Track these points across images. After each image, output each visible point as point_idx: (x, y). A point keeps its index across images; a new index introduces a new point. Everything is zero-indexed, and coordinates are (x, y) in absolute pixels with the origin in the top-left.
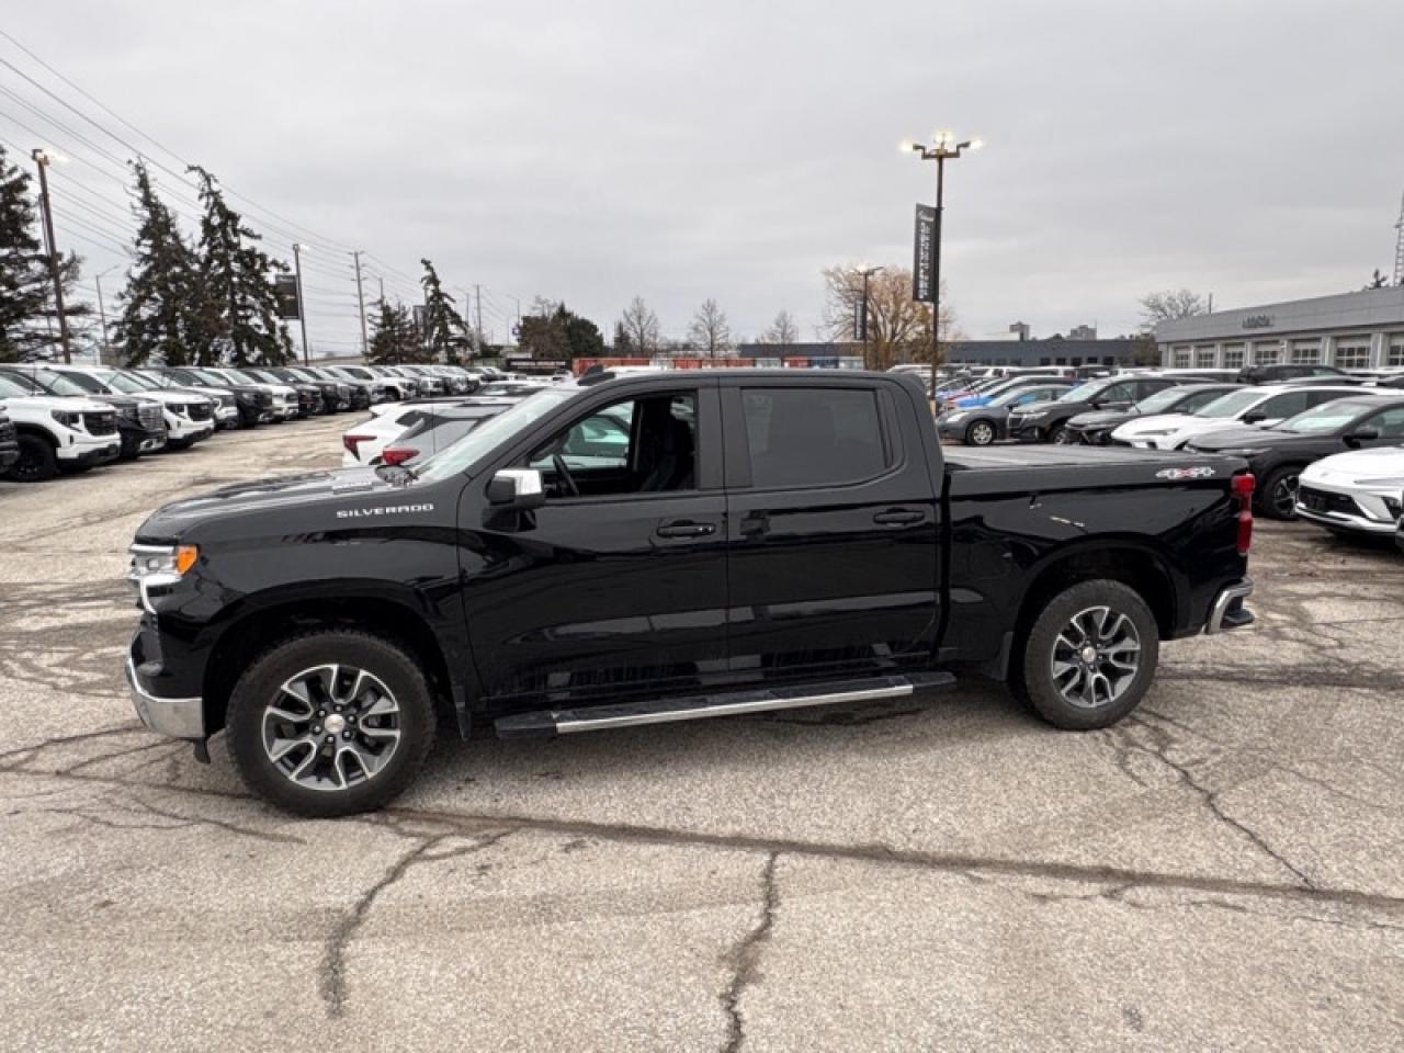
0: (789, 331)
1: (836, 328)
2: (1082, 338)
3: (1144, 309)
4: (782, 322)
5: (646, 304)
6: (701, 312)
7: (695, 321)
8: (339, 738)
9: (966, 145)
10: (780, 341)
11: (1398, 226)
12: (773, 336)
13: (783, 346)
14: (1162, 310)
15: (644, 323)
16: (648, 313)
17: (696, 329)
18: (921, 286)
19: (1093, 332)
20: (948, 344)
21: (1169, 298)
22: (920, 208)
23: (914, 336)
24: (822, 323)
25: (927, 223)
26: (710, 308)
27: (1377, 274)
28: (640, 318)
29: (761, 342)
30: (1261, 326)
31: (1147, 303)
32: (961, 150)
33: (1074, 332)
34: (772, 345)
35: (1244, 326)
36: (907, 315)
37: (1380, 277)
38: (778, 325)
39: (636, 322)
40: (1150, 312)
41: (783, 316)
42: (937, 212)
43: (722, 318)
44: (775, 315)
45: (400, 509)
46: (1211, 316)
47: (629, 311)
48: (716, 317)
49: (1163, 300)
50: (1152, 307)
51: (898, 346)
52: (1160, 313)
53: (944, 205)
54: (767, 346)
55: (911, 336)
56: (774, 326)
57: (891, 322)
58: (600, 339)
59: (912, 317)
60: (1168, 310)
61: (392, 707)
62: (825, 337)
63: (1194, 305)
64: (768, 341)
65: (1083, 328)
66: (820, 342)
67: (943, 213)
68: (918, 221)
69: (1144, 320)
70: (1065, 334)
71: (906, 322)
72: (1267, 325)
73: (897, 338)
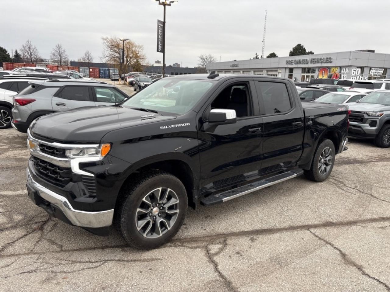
0: (90, 58)
1: (107, 58)
2: (177, 66)
3: (199, 59)
4: (88, 54)
5: (32, 43)
6: (56, 49)
7: (53, 52)
8: (157, 216)
9: (172, 2)
10: (87, 61)
11: (263, 42)
12: (84, 60)
13: (88, 63)
14: (204, 60)
15: (31, 51)
16: (33, 47)
17: (54, 54)
18: (159, 47)
19: (179, 65)
20: (145, 66)
21: (206, 56)
22: (159, 21)
23: (134, 63)
24: (102, 56)
25: (161, 26)
26: (59, 47)
27: (256, 54)
28: (30, 48)
29: (80, 61)
30: (235, 66)
31: (200, 58)
32: (171, 3)
33: (174, 65)
34: (84, 63)
35: (231, 66)
36: (131, 56)
37: (257, 55)
38: (86, 55)
39: (28, 50)
40: (201, 60)
41: (88, 52)
42: (164, 23)
43: (64, 51)
44: (85, 52)
45: (180, 125)
46: (220, 63)
47: (25, 45)
48: (61, 50)
49: (204, 57)
50: (202, 59)
51: (128, 66)
52: (204, 61)
53: (166, 21)
54: (82, 63)
55: (132, 63)
56: (85, 56)
57: (126, 57)
58: (8, 55)
59: (133, 56)
60: (205, 60)
61: (177, 201)
62: (104, 61)
63: (212, 59)
64: (82, 61)
65: (176, 63)
66: (102, 63)
67: (166, 23)
68: (158, 26)
69: (199, 63)
70: (172, 65)
71: (131, 58)
72: (237, 66)
73: (128, 64)
